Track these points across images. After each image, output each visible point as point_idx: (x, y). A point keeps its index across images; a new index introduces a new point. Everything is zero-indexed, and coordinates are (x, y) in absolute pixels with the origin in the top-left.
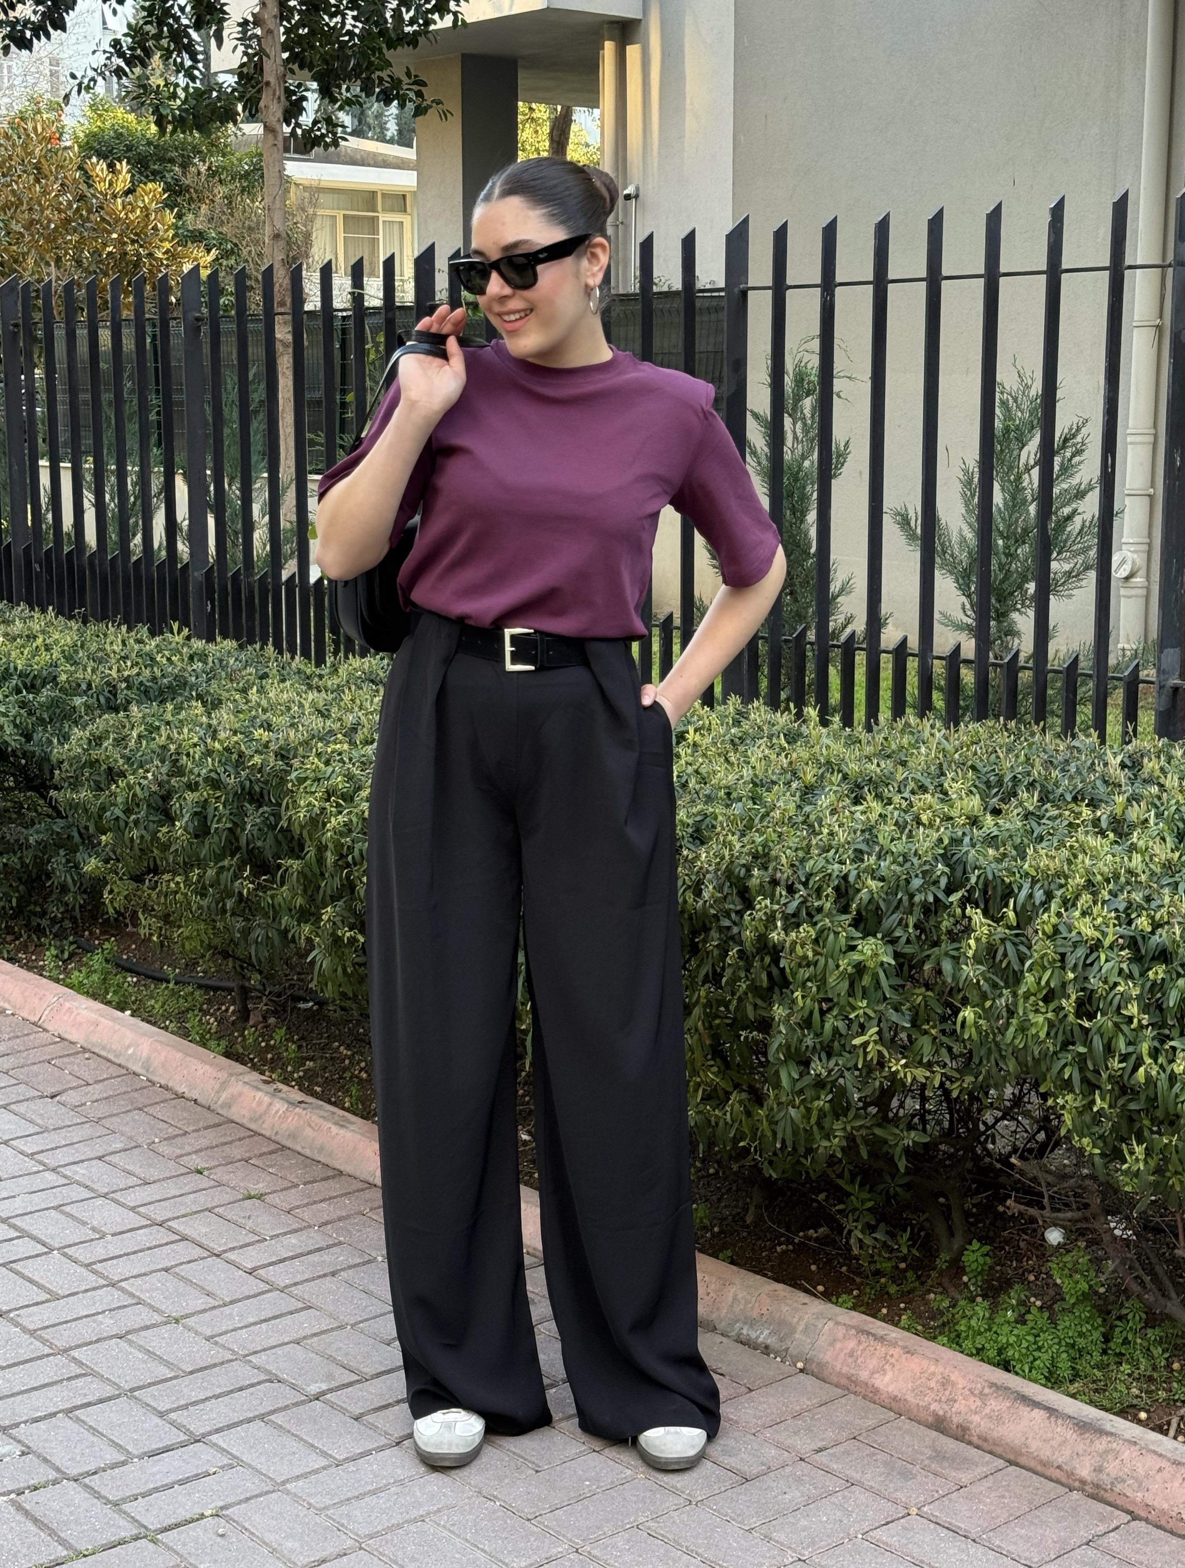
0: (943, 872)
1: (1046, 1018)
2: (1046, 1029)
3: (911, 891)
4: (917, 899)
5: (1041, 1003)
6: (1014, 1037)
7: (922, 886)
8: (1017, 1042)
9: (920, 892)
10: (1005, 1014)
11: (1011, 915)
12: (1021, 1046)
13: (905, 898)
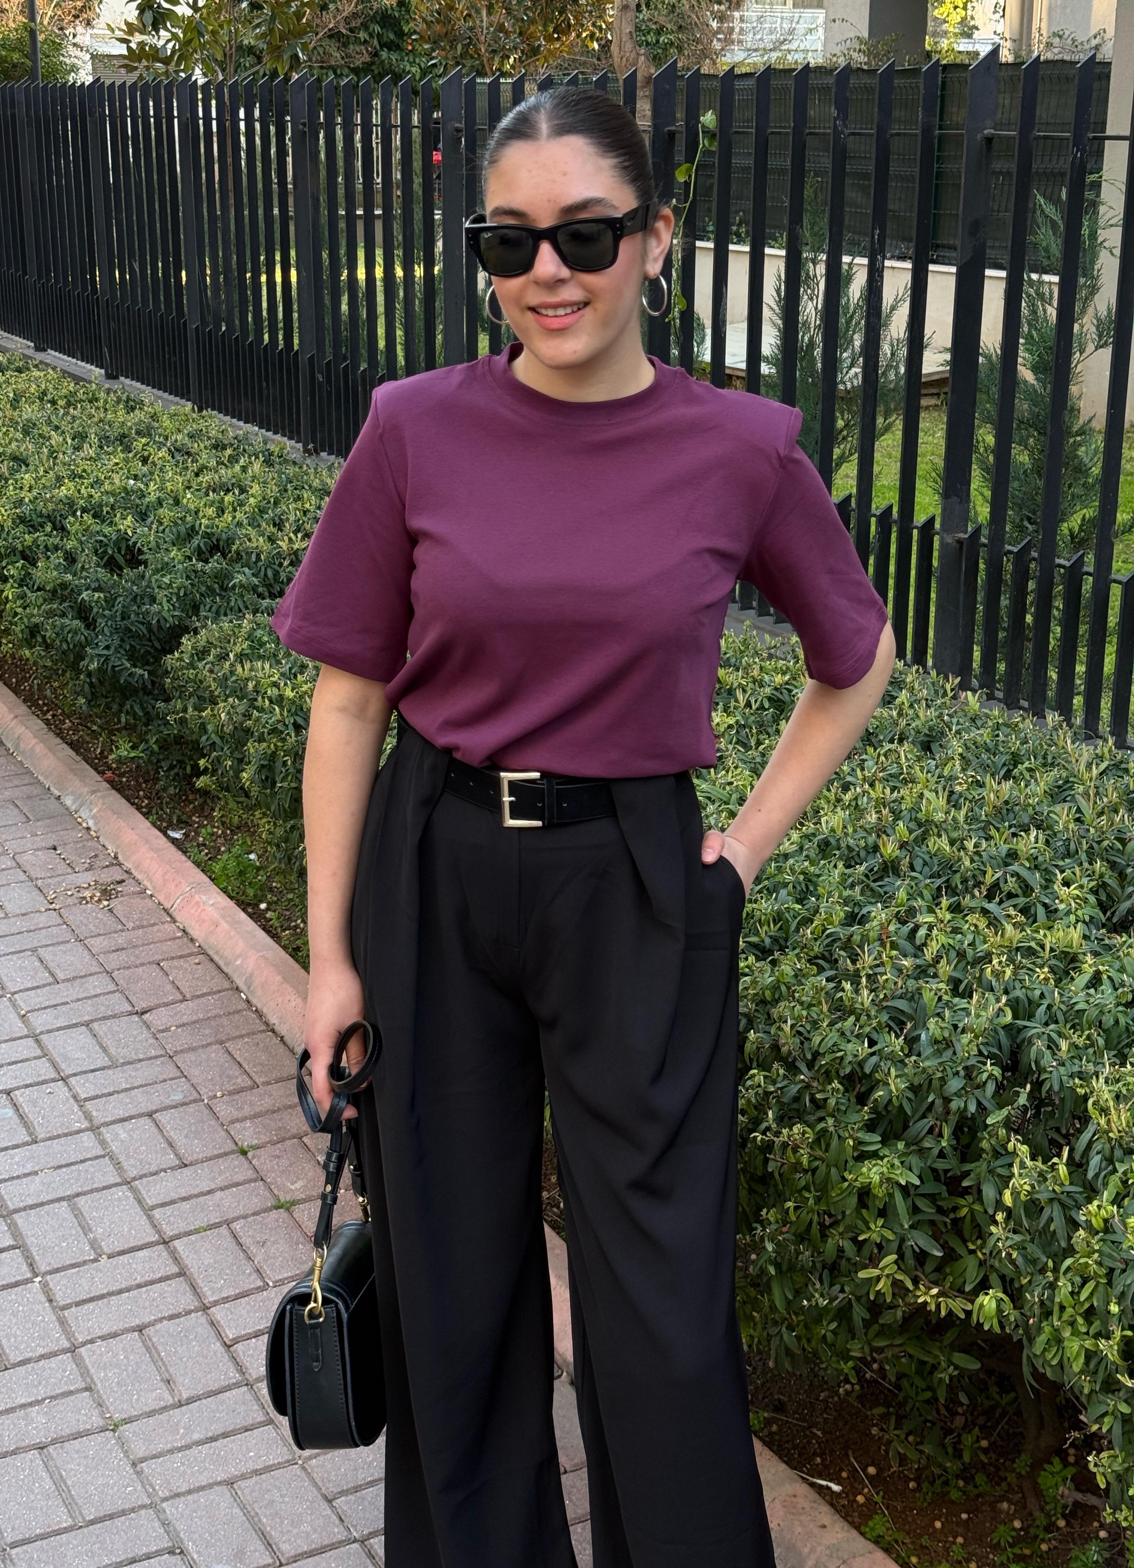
0: (991, 1076)
1: (1082, 1346)
2: (1082, 1360)
3: (946, 1095)
4: (954, 1105)
5: (1080, 1320)
6: (1045, 1350)
7: (963, 1088)
8: (1049, 1356)
9: (960, 1096)
10: (1037, 1309)
11: (1063, 1170)
12: (1054, 1362)
13: (939, 1102)
